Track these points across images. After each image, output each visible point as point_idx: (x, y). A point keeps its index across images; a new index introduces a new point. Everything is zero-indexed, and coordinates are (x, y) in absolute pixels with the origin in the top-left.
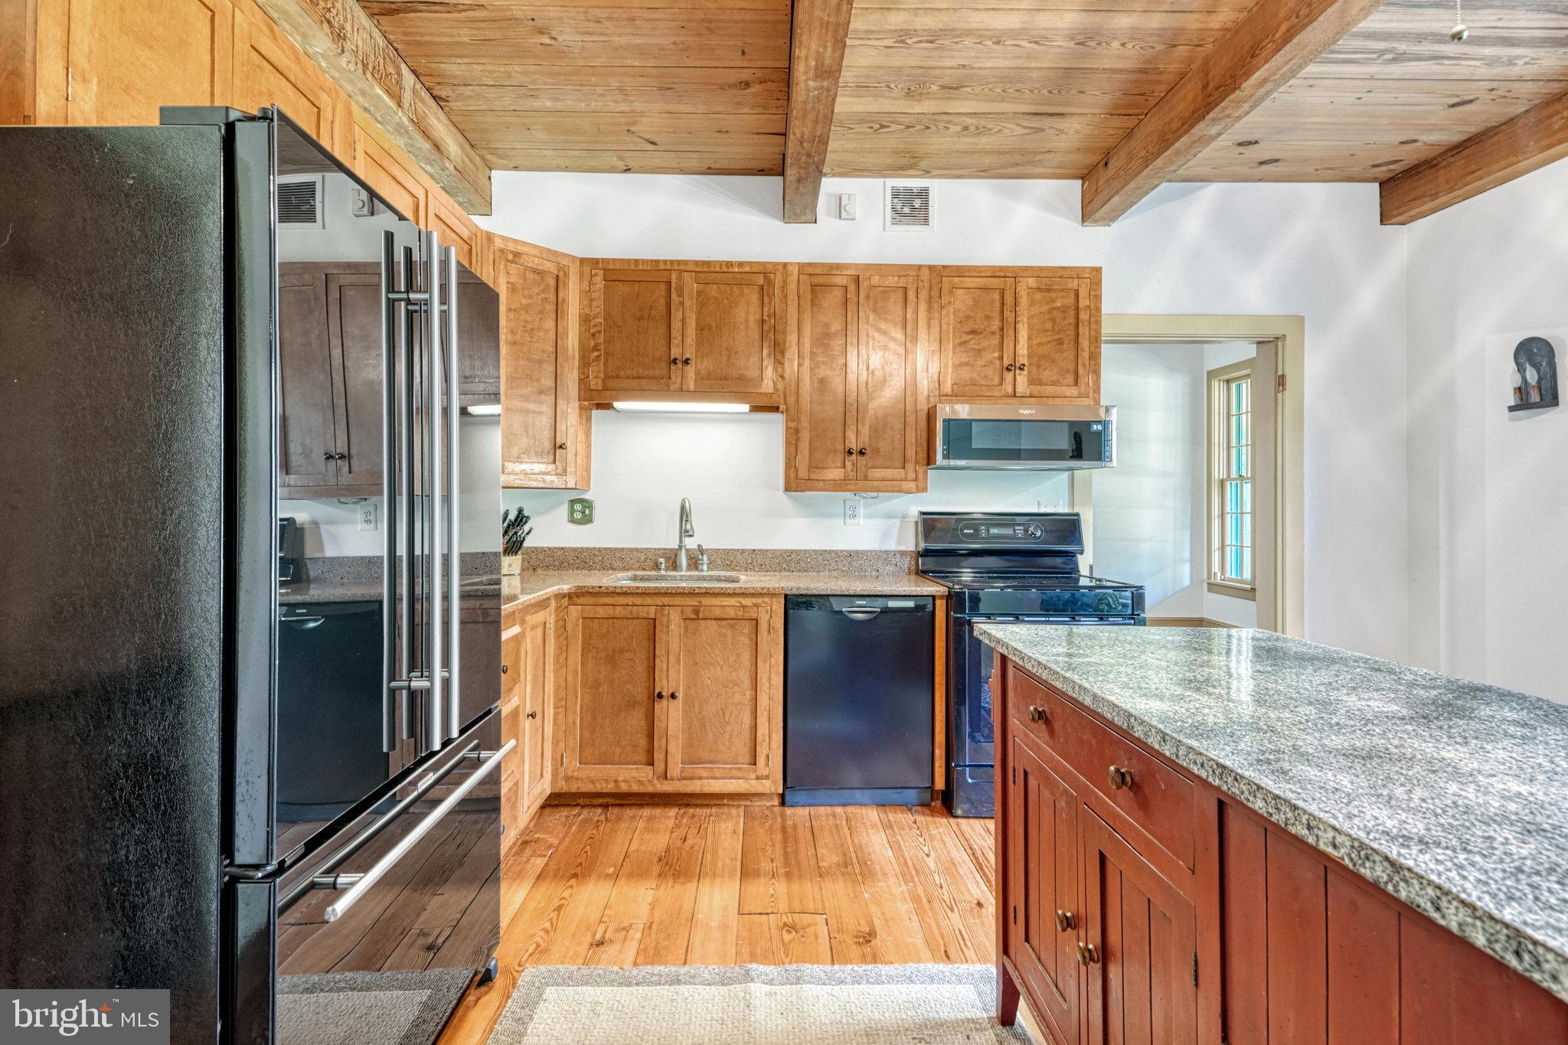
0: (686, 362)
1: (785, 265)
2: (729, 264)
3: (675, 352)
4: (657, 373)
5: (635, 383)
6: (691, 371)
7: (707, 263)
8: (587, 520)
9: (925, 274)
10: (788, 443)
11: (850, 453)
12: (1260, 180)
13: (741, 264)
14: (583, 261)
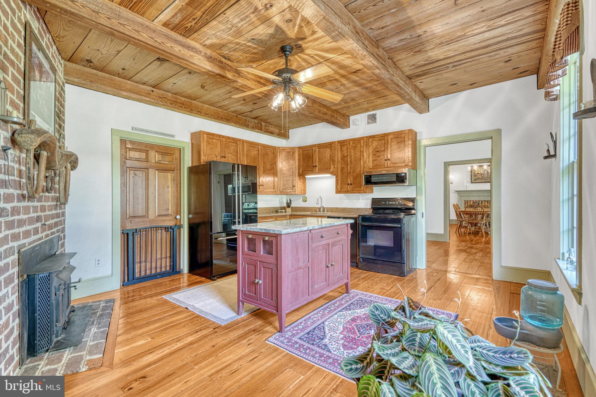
0: (316, 166)
1: (335, 142)
2: (324, 144)
3: (314, 165)
4: (311, 169)
5: (307, 172)
6: (317, 168)
7: (320, 144)
8: (306, 201)
9: (365, 139)
10: (336, 183)
11: (348, 184)
12: (481, 86)
13: (326, 143)
14: (298, 147)
